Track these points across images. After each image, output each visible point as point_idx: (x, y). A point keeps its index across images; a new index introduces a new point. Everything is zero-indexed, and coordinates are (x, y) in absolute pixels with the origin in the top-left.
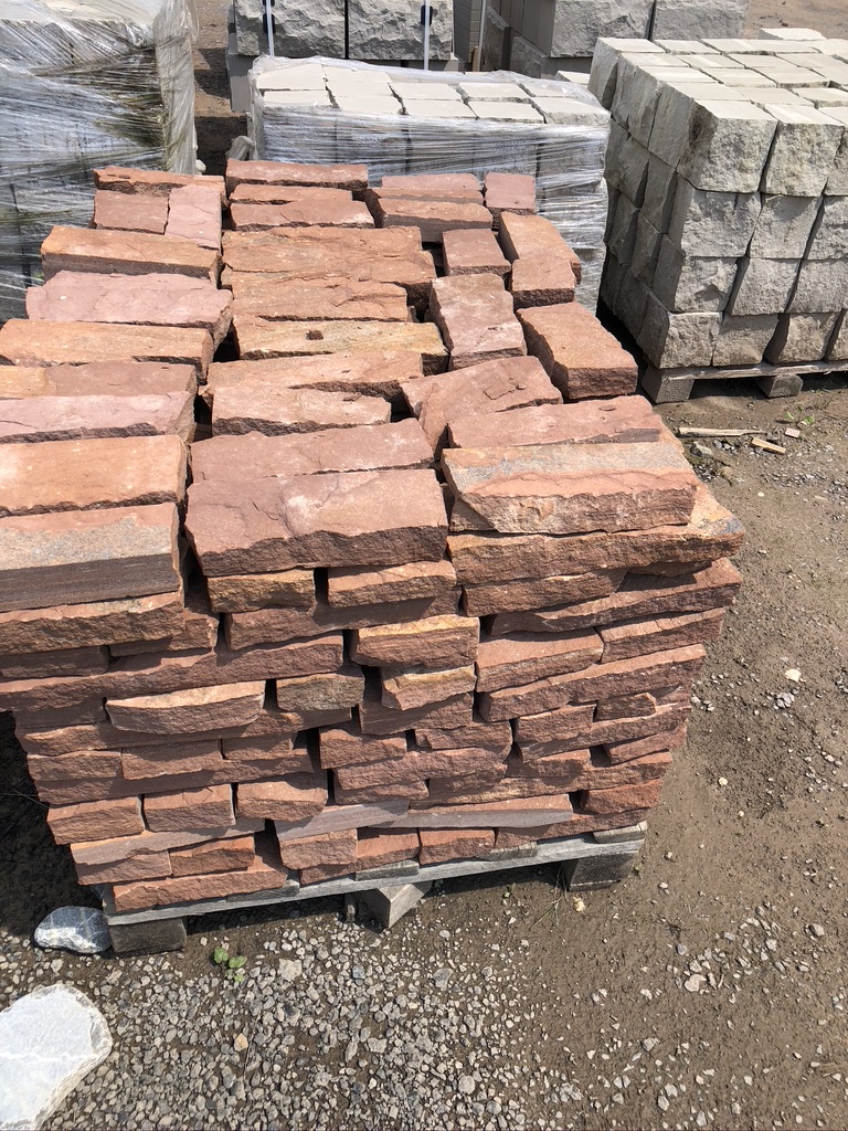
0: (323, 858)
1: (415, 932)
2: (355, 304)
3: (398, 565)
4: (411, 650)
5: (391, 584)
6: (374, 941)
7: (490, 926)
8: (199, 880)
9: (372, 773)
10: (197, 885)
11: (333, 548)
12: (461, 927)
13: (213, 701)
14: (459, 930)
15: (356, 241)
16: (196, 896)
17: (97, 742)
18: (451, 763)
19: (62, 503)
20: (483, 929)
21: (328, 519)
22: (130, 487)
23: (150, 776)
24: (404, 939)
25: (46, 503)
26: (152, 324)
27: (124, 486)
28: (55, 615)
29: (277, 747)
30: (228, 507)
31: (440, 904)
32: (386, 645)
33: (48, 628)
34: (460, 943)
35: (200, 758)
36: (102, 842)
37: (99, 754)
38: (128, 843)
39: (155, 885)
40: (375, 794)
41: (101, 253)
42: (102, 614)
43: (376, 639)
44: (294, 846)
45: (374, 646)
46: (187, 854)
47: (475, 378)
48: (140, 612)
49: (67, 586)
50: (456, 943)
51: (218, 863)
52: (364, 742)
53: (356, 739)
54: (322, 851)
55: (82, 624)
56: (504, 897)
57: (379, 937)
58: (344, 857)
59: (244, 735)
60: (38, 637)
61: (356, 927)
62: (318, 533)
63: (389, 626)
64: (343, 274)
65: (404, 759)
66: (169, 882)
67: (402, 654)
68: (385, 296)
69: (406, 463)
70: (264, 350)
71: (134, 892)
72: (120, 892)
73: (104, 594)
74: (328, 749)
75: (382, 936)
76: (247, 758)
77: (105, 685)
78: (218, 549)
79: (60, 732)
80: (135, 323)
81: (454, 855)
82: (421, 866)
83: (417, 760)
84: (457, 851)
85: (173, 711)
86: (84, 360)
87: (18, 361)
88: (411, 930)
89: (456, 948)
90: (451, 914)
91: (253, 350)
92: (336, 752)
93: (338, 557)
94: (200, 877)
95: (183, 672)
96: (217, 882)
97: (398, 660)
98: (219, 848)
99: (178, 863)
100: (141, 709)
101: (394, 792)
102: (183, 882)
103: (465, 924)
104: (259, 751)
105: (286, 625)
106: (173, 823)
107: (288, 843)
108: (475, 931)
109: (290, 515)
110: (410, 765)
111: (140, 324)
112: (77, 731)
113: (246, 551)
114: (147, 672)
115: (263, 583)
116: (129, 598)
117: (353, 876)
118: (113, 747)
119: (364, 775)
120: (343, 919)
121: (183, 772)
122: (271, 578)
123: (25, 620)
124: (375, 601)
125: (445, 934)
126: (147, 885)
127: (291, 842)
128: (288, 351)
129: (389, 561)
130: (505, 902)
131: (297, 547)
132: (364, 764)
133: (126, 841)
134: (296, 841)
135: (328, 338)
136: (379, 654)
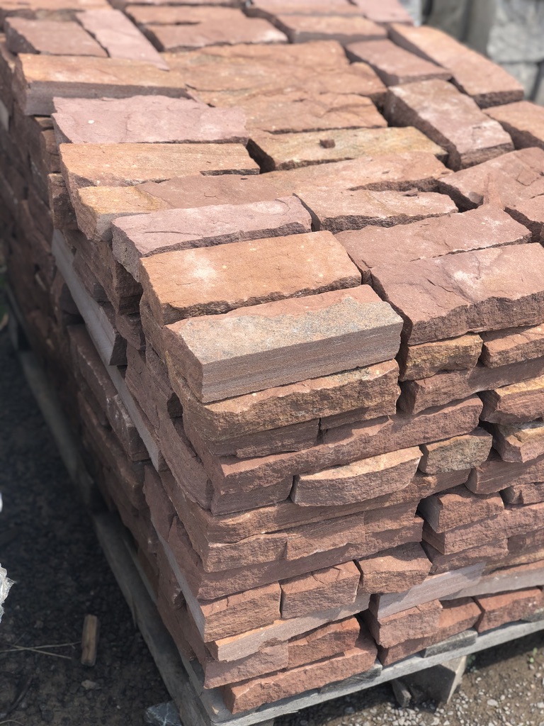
0: (411, 632)
1: (466, 706)
2: (333, 115)
3: (536, 326)
4: (537, 404)
5: (535, 342)
6: (432, 721)
7: (528, 689)
8: (305, 672)
9: (470, 535)
10: (303, 677)
11: (497, 312)
12: (504, 694)
13: (388, 466)
14: (503, 697)
15: (288, 58)
16: (301, 690)
17: (270, 525)
18: (536, 517)
19: (272, 293)
20: (523, 693)
21: (492, 287)
22: (321, 275)
23: (306, 555)
24: (459, 713)
25: (258, 294)
26: (191, 142)
27: (316, 276)
28: (304, 389)
29: (405, 515)
30: (411, 284)
31: (476, 679)
32: (519, 401)
33: (296, 403)
34: (510, 707)
35: (347, 533)
36: (243, 636)
37: (269, 536)
38: (263, 633)
39: (270, 681)
40: (466, 558)
41: (81, 78)
42: (341, 384)
43: (511, 397)
44: (391, 621)
45: (510, 403)
46: (302, 642)
47: (503, 169)
48: (372, 379)
49: (319, 360)
50: (506, 708)
51: (325, 649)
52: (474, 502)
53: (468, 500)
54: (412, 624)
55: (323, 396)
56: (529, 663)
57: (436, 716)
58: (428, 629)
59: (387, 504)
60: (284, 413)
61: (412, 712)
62: (490, 300)
63: (517, 385)
64: (299, 89)
65: (499, 518)
66: (281, 676)
67: (531, 408)
68: (357, 106)
69: (513, 240)
70: (296, 159)
71: (252, 690)
72: (239, 693)
73: (341, 367)
74: (447, 512)
75: (438, 715)
76: (379, 530)
77: (310, 459)
78: (425, 318)
79: (248, 515)
80: (174, 142)
81: (507, 619)
82: (480, 634)
83: (509, 518)
84: (509, 614)
85: (357, 480)
86: (162, 177)
87: (98, 182)
88: (461, 704)
89: (508, 713)
90: (489, 685)
91: (287, 160)
92: (452, 514)
93: (500, 320)
94: (308, 668)
95: (367, 441)
96: (319, 672)
97: (527, 414)
98: (332, 631)
99: (293, 653)
100: (332, 480)
101: (482, 554)
102: (293, 674)
103: (506, 691)
104: (389, 522)
105: (451, 388)
106: (304, 607)
107: (385, 620)
108: (516, 695)
109: (462, 287)
110: (502, 523)
111: (179, 143)
112: (260, 514)
113: (442, 319)
114: (344, 442)
115: (447, 349)
116: (357, 368)
117: (421, 654)
118: (283, 527)
119: (464, 538)
120: (397, 706)
121: (332, 548)
122: (453, 343)
123: (281, 396)
124: (519, 360)
125: (492, 703)
126: (263, 681)
127: (388, 619)
128: (315, 159)
129: (533, 321)
130: (532, 667)
131: (474, 314)
132: (465, 527)
133: (262, 632)
134: (392, 618)
135: (339, 146)
136: (514, 411)
